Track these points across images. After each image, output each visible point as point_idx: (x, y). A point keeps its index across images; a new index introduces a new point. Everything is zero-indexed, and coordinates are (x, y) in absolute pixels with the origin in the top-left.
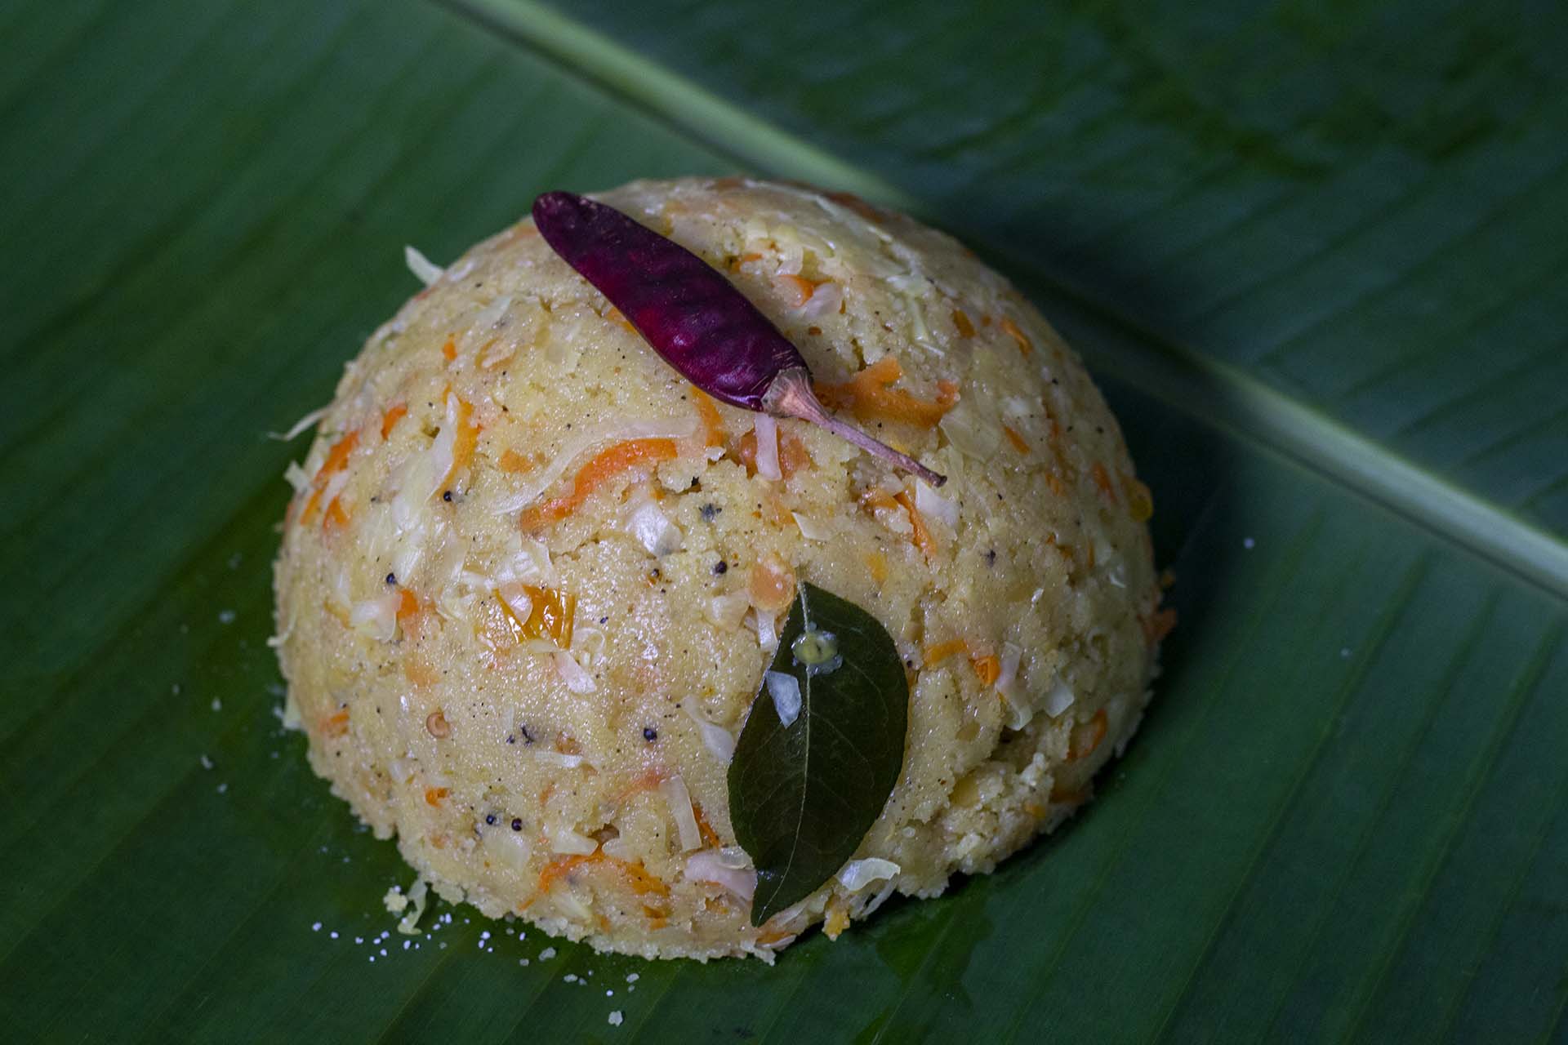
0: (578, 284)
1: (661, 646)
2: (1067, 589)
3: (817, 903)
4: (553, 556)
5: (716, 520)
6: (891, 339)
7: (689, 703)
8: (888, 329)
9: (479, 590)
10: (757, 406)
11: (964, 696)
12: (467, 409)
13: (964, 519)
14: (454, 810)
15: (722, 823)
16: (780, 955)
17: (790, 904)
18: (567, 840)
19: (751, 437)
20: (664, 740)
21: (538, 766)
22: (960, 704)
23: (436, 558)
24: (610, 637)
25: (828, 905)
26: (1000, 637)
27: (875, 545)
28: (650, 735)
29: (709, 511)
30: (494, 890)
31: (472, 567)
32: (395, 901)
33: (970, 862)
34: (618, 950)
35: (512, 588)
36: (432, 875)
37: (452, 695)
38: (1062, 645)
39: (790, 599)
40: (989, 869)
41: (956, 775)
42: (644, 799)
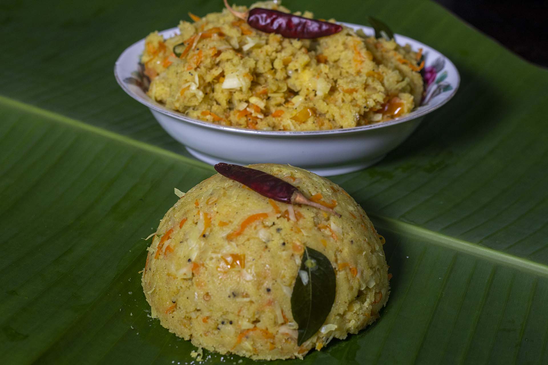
0: (232, 182)
1: (270, 265)
2: (371, 254)
3: (314, 339)
4: (237, 245)
5: (281, 232)
6: (317, 190)
7: (279, 280)
8: (317, 188)
9: (217, 258)
10: (289, 202)
11: (349, 278)
12: (206, 215)
13: (344, 233)
14: (211, 323)
15: (289, 315)
16: (304, 358)
17: (308, 339)
18: (246, 324)
19: (287, 212)
20: (273, 291)
21: (237, 303)
22: (348, 281)
23: (203, 252)
24: (255, 264)
25: (317, 340)
26: (356, 263)
27: (322, 237)
28: (269, 290)
29: (278, 230)
30: (223, 346)
31: (214, 252)
32: (194, 354)
33: (353, 328)
34: (260, 359)
35: (227, 255)
36: (205, 345)
37: (211, 288)
38: (371, 268)
39: (303, 251)
40: (357, 333)
41: (349, 300)
42: (267, 309)
